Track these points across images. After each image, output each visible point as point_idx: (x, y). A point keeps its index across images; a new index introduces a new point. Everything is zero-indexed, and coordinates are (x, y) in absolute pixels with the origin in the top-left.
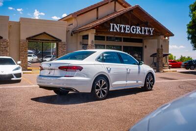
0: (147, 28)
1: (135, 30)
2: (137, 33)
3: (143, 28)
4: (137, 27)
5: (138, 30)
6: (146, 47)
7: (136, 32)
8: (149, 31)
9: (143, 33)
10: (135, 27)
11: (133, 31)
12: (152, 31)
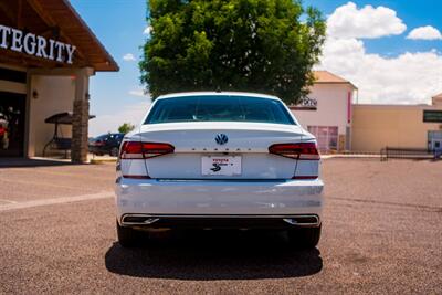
0: (60, 44)
1: (34, 45)
2: (39, 54)
3: (52, 42)
4: (40, 38)
5: (40, 47)
6: (35, 94)
7: (36, 51)
8: (65, 53)
9: (51, 57)
10: (33, 36)
11: (30, 48)
12: (70, 54)
